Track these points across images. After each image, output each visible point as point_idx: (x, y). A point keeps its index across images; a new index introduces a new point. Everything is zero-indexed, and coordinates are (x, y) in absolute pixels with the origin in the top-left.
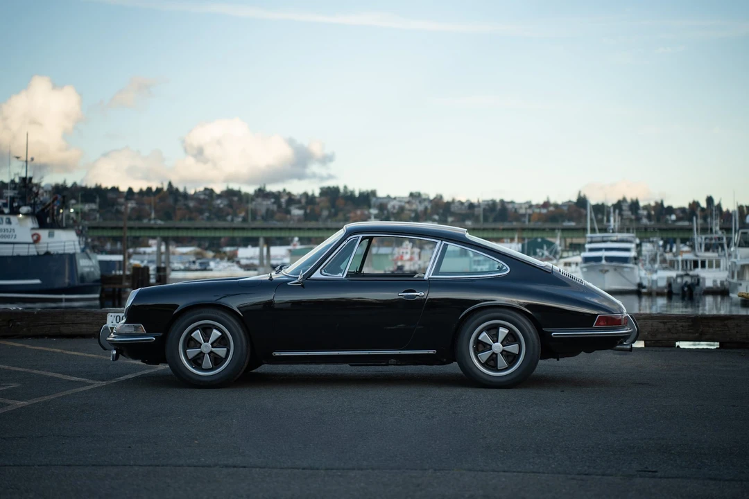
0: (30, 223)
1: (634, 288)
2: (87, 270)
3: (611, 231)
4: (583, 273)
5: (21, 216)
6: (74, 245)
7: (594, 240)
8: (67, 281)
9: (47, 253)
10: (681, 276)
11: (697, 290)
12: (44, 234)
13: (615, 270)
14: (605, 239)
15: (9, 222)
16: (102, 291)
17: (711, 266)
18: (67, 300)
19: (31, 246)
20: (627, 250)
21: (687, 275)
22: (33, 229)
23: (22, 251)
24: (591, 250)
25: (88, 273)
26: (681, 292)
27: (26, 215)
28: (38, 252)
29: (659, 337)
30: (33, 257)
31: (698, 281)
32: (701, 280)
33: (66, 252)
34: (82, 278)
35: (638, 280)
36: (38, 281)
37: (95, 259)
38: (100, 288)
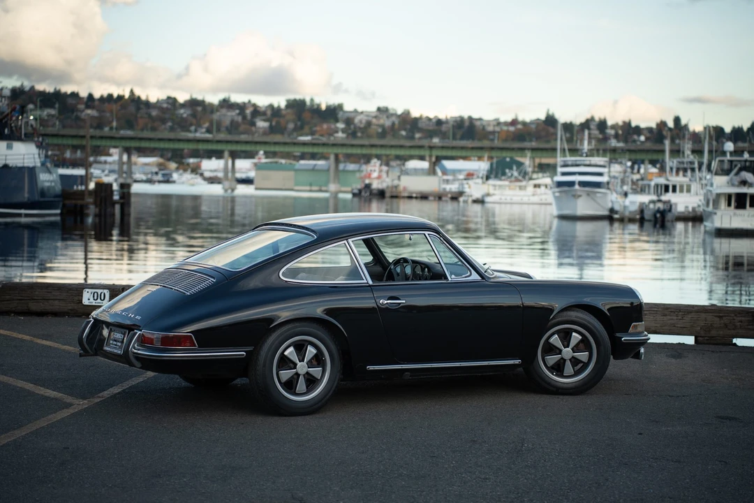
1: (606, 213)
2: (47, 184)
3: (585, 155)
4: (556, 198)
6: (34, 158)
7: (566, 163)
8: (26, 195)
9: (6, 166)
10: (653, 202)
11: (669, 216)
12: (2, 144)
13: (588, 195)
14: (578, 163)
16: (64, 206)
17: (681, 191)
18: (27, 215)
20: (600, 174)
21: (660, 201)
24: (564, 174)
25: (49, 188)
26: (653, 219)
29: (714, 333)
31: (670, 206)
32: (673, 207)
33: (26, 165)
34: (43, 193)
35: (610, 205)
37: (57, 173)
38: (61, 205)
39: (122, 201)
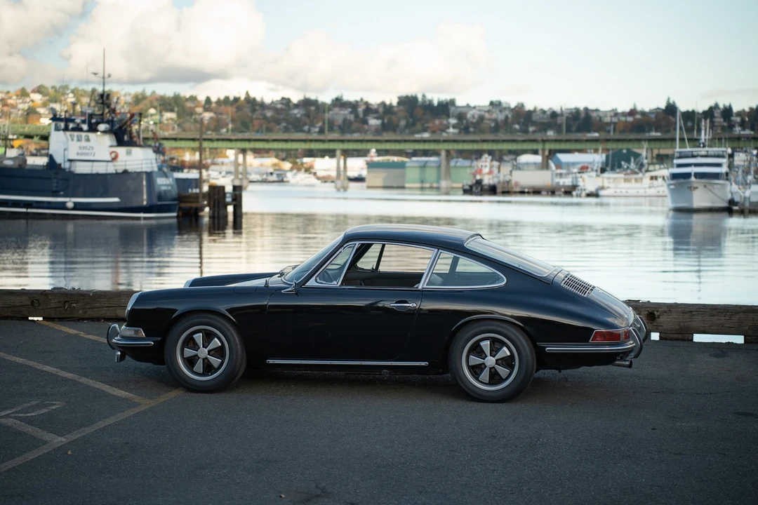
0: (108, 140)
1: (725, 205)
2: (163, 188)
3: (702, 145)
4: (672, 191)
5: (99, 133)
6: (152, 163)
7: (682, 155)
8: (145, 200)
9: (125, 172)
12: (122, 151)
13: (705, 186)
14: (695, 154)
15: (88, 140)
16: (180, 208)
18: (145, 218)
19: (110, 164)
20: (719, 165)
22: (111, 146)
23: (100, 169)
24: (679, 166)
25: (165, 191)
27: (104, 132)
28: (116, 170)
30: (111, 174)
33: (144, 170)
34: (160, 197)
35: (729, 196)
36: (116, 200)
37: (172, 176)
38: (177, 207)
39: (234, 203)
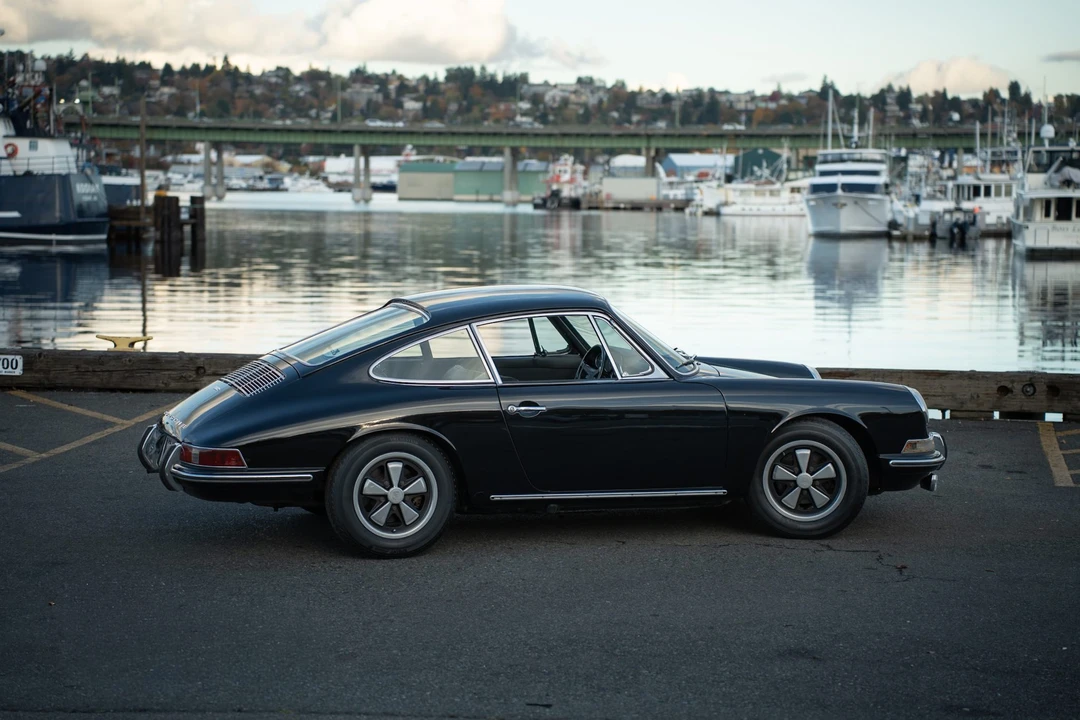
0: (3, 128)
1: (884, 228)
2: (87, 199)
3: (854, 145)
4: (811, 208)
6: (68, 162)
7: (829, 158)
8: (58, 214)
9: (28, 174)
10: (950, 212)
11: (972, 232)
12: (23, 144)
13: (856, 203)
14: (845, 157)
16: (112, 230)
17: (998, 194)
18: (60, 243)
19: (5, 162)
20: (875, 173)
21: (958, 209)
22: (6, 137)
24: (824, 174)
25: (89, 204)
26: (948, 235)
28: (15, 172)
30: (7, 178)
31: (973, 218)
32: (979, 218)
33: (56, 172)
34: (81, 211)
35: (889, 217)
36: (15, 214)
37: (100, 182)
38: (108, 226)
39: (193, 221)
